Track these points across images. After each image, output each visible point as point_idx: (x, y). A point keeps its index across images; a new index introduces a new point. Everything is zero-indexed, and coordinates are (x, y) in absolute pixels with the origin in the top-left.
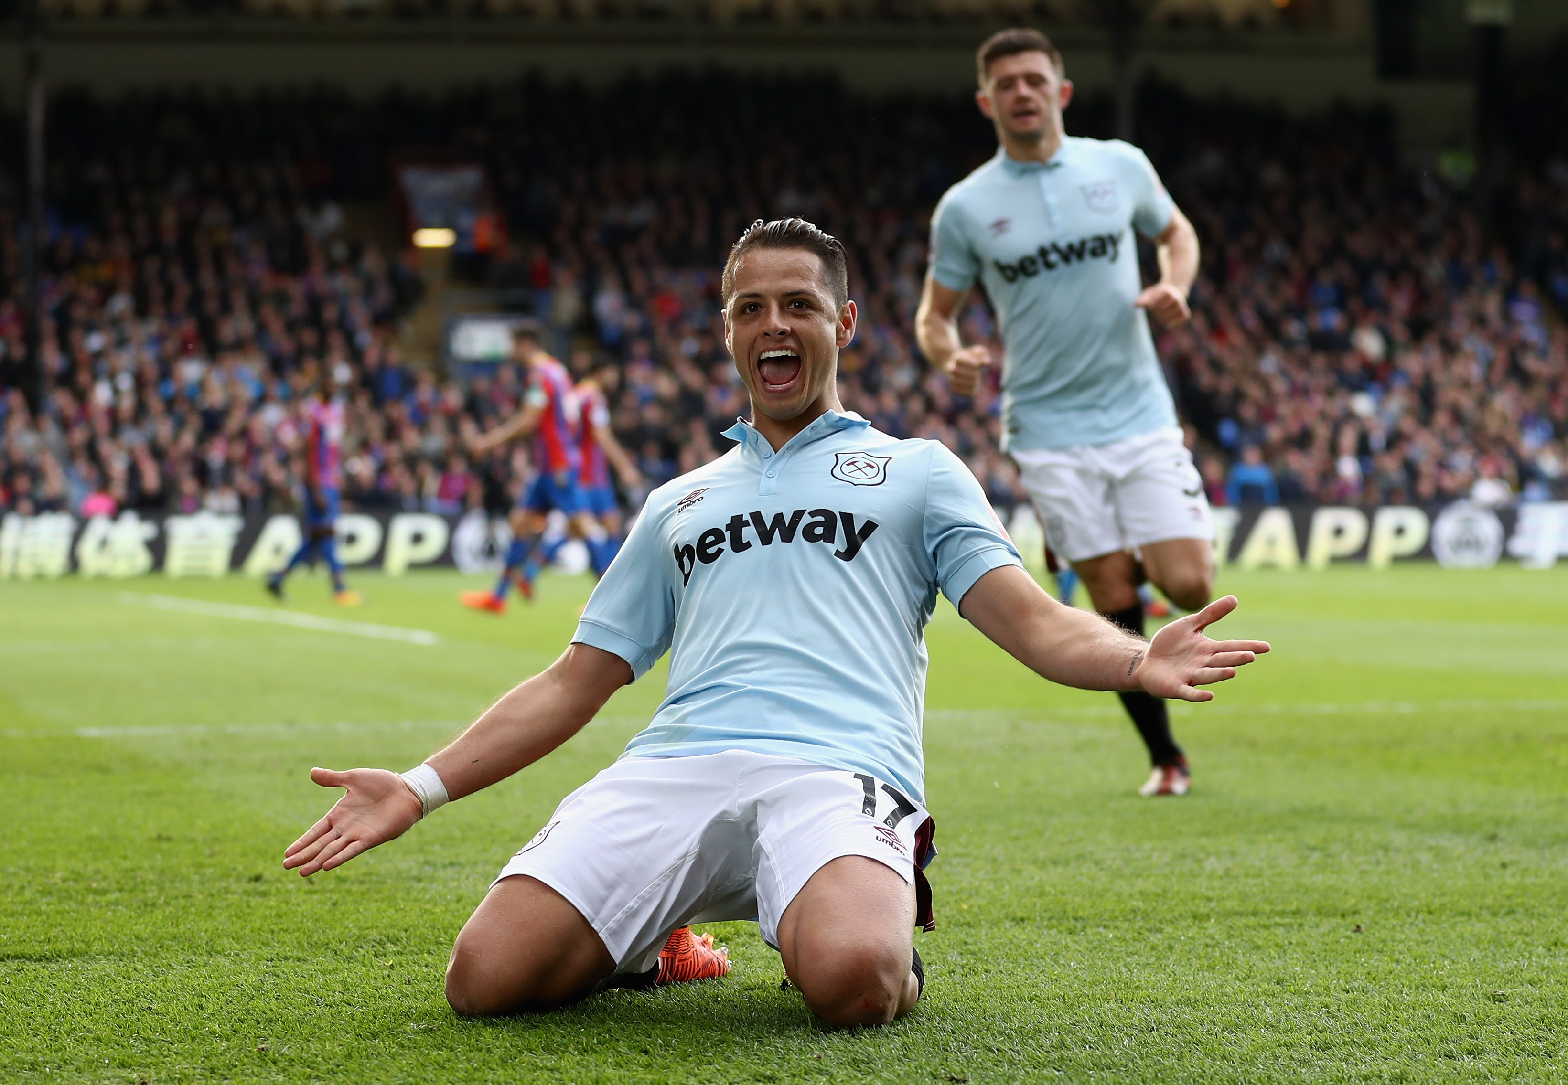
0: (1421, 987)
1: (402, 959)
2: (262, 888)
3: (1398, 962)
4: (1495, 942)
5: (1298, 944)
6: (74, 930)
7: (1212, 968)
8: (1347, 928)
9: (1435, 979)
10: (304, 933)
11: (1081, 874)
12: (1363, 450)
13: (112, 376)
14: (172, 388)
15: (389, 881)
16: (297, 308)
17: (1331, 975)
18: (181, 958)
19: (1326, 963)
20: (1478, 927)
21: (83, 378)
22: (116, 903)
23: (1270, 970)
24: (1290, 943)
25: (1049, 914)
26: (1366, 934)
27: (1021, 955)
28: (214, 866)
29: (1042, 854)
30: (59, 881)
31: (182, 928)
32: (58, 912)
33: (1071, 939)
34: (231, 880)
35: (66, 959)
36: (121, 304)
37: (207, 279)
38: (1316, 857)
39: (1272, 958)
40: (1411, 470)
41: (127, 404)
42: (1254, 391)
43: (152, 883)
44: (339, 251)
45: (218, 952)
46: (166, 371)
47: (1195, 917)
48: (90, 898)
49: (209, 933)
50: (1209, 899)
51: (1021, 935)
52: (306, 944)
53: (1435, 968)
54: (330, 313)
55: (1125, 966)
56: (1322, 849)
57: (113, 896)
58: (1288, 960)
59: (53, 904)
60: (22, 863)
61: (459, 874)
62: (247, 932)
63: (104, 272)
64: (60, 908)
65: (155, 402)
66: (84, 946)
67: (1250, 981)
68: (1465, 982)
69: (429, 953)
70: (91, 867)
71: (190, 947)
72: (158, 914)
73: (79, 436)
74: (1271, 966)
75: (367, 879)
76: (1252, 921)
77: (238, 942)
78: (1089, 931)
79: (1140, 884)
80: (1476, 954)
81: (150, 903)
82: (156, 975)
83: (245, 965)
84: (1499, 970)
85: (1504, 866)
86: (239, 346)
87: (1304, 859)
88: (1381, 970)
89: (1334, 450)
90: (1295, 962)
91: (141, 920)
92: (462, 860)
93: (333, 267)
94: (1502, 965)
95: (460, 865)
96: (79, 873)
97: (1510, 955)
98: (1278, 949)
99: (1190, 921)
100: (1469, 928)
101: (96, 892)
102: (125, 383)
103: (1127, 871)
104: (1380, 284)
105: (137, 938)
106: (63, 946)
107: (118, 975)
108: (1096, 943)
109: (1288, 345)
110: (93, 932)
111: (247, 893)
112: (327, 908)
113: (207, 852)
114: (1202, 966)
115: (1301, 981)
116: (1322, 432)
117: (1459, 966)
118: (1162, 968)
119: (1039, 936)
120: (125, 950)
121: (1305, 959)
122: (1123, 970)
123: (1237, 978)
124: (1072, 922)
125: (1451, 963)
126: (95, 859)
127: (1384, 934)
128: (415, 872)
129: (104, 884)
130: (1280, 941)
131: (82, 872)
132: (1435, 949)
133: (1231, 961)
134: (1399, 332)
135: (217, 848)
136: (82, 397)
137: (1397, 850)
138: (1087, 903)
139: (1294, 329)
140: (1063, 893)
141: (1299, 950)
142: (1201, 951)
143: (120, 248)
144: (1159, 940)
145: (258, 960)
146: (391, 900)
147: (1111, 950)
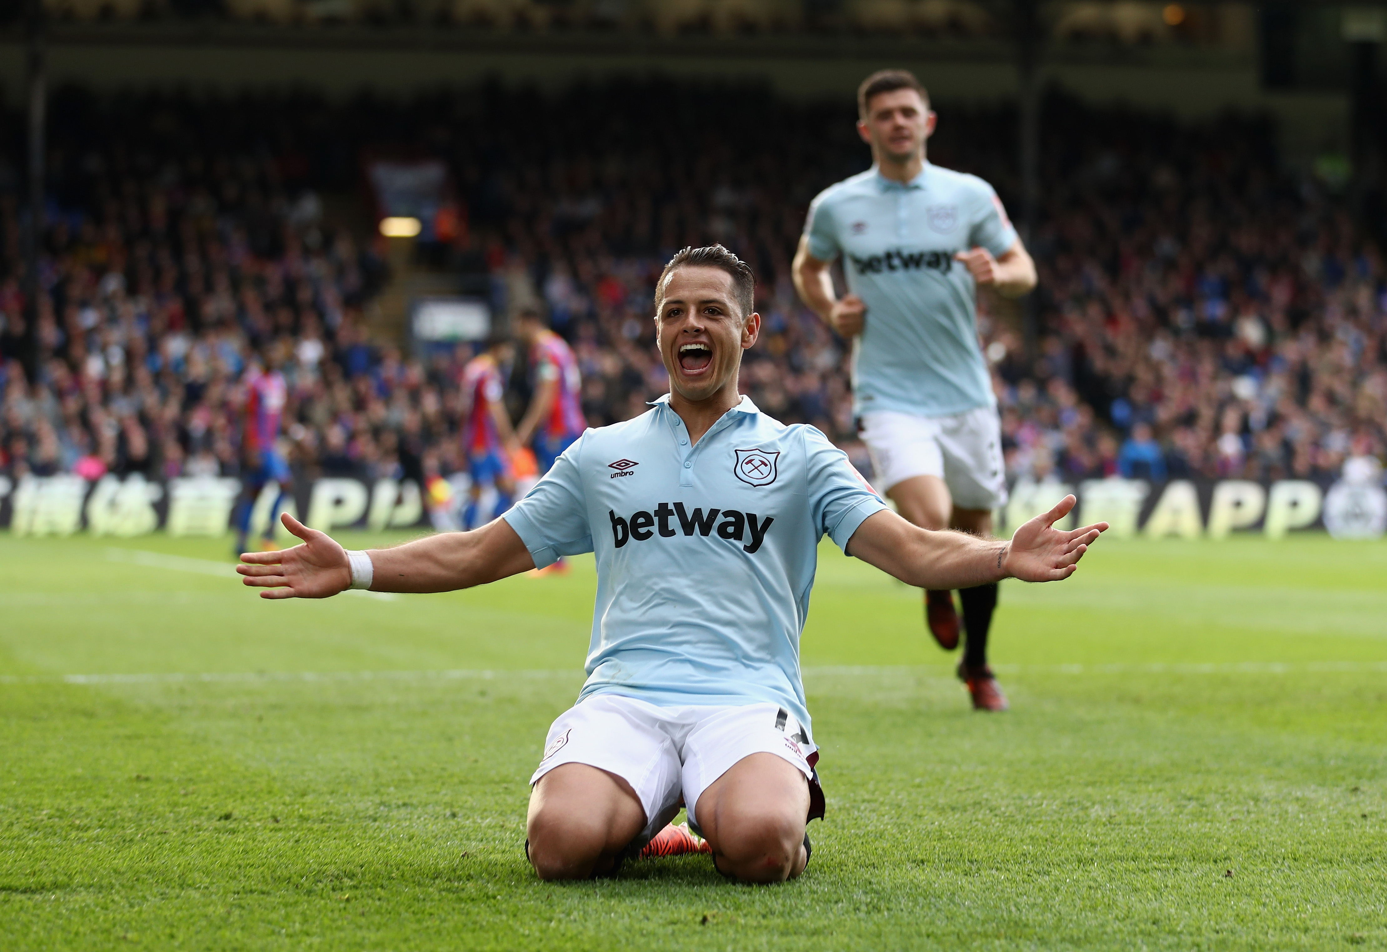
0: (1285, 928)
1: (358, 892)
2: (231, 825)
3: (1264, 905)
4: (1355, 887)
5: (1173, 887)
6: (58, 863)
7: (1094, 908)
8: (1218, 873)
9: (1298, 921)
10: (269, 868)
11: (977, 820)
12: (1245, 430)
13: (104, 350)
14: (159, 361)
15: (347, 820)
16: (274, 289)
17: (1202, 917)
18: (155, 890)
19: (1198, 905)
20: (1340, 874)
21: (77, 351)
22: (97, 839)
23: (1147, 911)
24: (1167, 886)
25: (946, 857)
26: (1235, 878)
27: (920, 894)
28: (188, 805)
29: (942, 801)
30: (45, 818)
31: (157, 863)
32: (43, 847)
33: (967, 880)
34: (203, 818)
35: (49, 891)
36: (113, 284)
37: (193, 263)
38: (1192, 806)
39: (1149, 900)
40: (1288, 448)
41: (117, 377)
42: (1144, 375)
43: (130, 820)
44: (314, 238)
45: (189, 886)
46: (153, 344)
47: (1080, 861)
48: (73, 834)
49: (182, 867)
50: (1093, 845)
51: (921, 876)
52: (269, 879)
53: (1298, 911)
54: (305, 295)
55: (1015, 906)
56: (1197, 799)
57: (92, 833)
58: (1164, 902)
59: (39, 839)
60: (11, 801)
61: (411, 813)
62: (217, 866)
63: (99, 255)
64: (45, 843)
65: (143, 374)
66: (66, 879)
67: (1128, 921)
68: (1326, 925)
69: (382, 887)
70: (75, 805)
71: (164, 880)
72: (135, 849)
73: (72, 405)
74: (1148, 907)
75: (327, 818)
76: (1132, 865)
77: (207, 876)
78: (982, 873)
79: (1030, 830)
80: (1336, 898)
81: (128, 839)
82: (132, 906)
83: (214, 897)
84: (1357, 914)
85: (1364, 816)
86: (221, 324)
87: (1181, 807)
88: (1248, 912)
89: (1217, 430)
90: (1170, 903)
91: (120, 855)
92: (415, 801)
93: (307, 253)
94: (1361, 910)
95: (412, 805)
96: (63, 811)
97: (1368, 901)
98: (1155, 892)
99: (1075, 865)
100: (1329, 875)
101: (78, 828)
102: (117, 357)
103: (1019, 817)
104: (1262, 279)
105: (116, 871)
106: (47, 879)
107: (97, 905)
108: (989, 884)
109: (1176, 332)
110: (75, 865)
111: (217, 830)
112: (290, 844)
113: (182, 792)
114: (1085, 906)
115: (1175, 922)
116: (1206, 413)
117: (1321, 909)
118: (1048, 908)
119: (938, 877)
120: (105, 882)
121: (1179, 901)
122: (1013, 909)
123: (1117, 918)
124: (968, 864)
125: (1313, 907)
126: (78, 798)
127: (1252, 878)
128: (371, 812)
129: (86, 821)
130: (1157, 884)
131: (67, 810)
132: (1299, 894)
133: (1111, 902)
134: (1278, 321)
135: (191, 788)
136: (75, 369)
137: (1267, 800)
138: (982, 847)
139: (1182, 318)
140: (960, 837)
141: (1174, 893)
142: (1084, 892)
143: (113, 233)
144: (1046, 882)
145: (226, 893)
146: (349, 837)
147: (1002, 891)
